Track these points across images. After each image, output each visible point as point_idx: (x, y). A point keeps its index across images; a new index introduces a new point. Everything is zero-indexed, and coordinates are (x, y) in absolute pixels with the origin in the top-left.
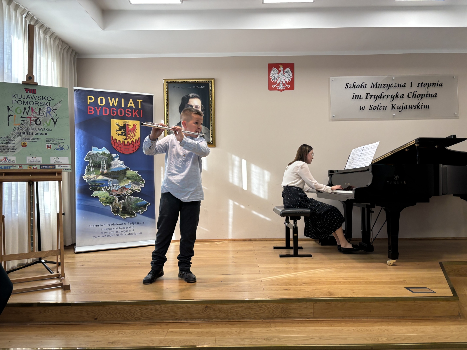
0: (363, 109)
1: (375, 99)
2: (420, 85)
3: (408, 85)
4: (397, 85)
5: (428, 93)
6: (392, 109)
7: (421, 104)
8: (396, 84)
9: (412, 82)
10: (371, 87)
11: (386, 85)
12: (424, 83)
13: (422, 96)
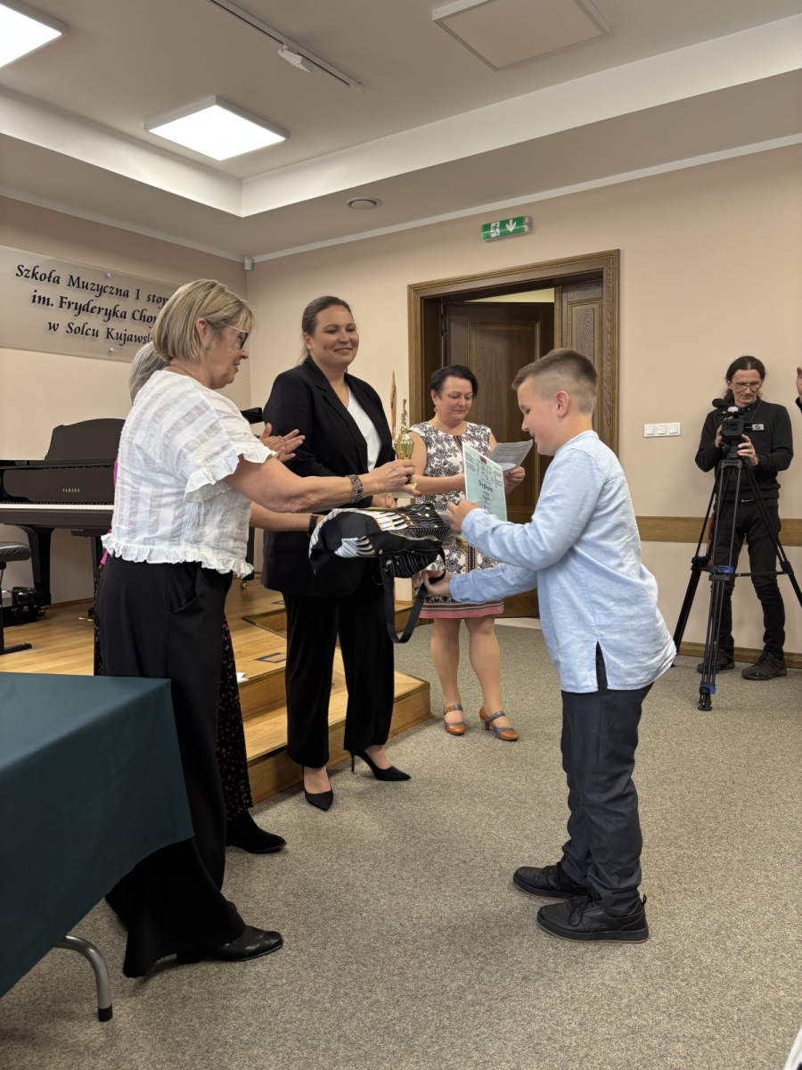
0: (55, 330)
1: (77, 311)
2: (151, 298)
3: (132, 294)
4: (114, 291)
6: (108, 337)
8: (113, 288)
9: (138, 290)
10: (69, 285)
11: (95, 287)
12: (157, 296)
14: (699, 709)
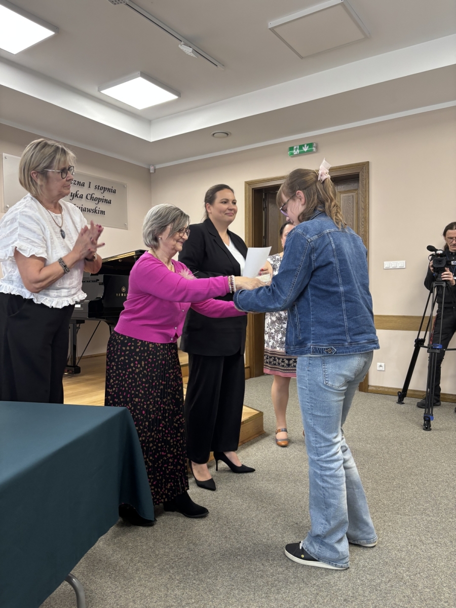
2: (97, 187)
3: (87, 185)
4: (77, 183)
5: (104, 198)
7: (97, 209)
8: (76, 181)
9: (90, 183)
12: (101, 186)
13: (99, 200)
14: (424, 429)
